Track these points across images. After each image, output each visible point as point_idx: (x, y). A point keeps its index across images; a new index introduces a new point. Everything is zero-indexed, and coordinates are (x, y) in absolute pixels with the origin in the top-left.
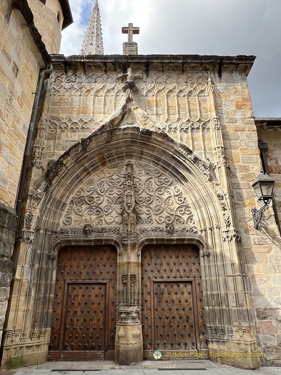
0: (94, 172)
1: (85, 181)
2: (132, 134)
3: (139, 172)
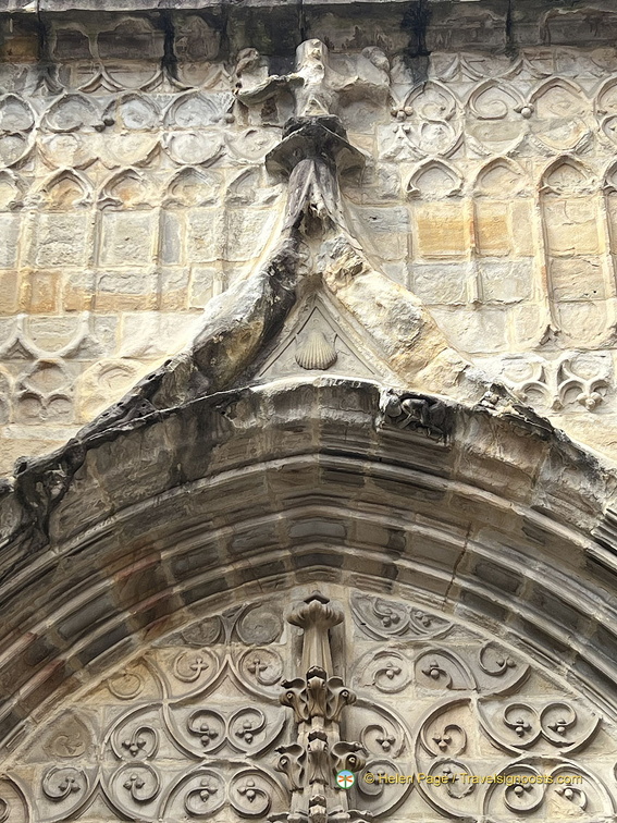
0: (93, 672)
1: (35, 728)
2: (329, 427)
3: (382, 663)
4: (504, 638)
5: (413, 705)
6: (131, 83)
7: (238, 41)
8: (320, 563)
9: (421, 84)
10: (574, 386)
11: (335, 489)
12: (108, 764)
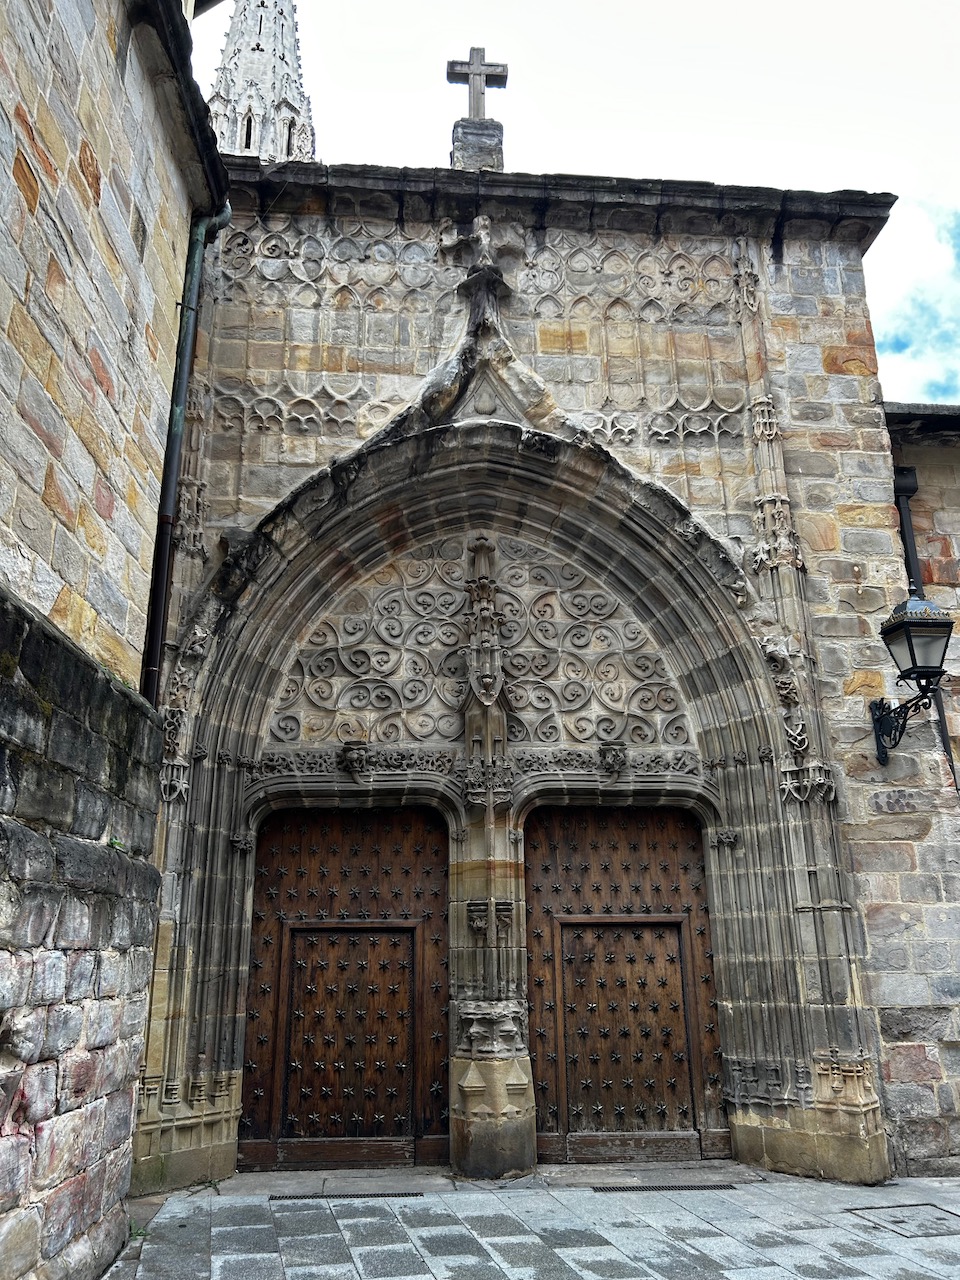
0: (368, 570)
1: (339, 598)
2: (493, 448)
3: (513, 572)
4: (574, 561)
5: (527, 593)
6: (379, 232)
7: (440, 211)
8: (483, 519)
9: (541, 248)
10: (619, 432)
11: (492, 481)
12: (376, 617)
